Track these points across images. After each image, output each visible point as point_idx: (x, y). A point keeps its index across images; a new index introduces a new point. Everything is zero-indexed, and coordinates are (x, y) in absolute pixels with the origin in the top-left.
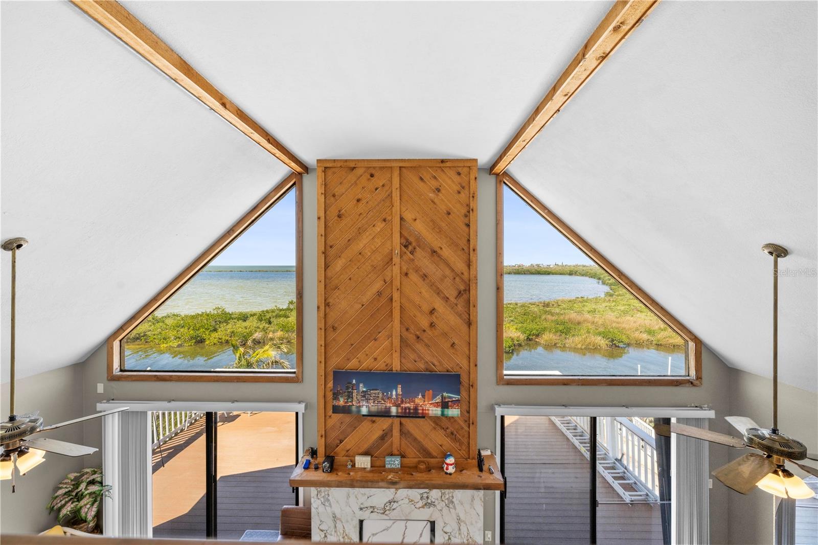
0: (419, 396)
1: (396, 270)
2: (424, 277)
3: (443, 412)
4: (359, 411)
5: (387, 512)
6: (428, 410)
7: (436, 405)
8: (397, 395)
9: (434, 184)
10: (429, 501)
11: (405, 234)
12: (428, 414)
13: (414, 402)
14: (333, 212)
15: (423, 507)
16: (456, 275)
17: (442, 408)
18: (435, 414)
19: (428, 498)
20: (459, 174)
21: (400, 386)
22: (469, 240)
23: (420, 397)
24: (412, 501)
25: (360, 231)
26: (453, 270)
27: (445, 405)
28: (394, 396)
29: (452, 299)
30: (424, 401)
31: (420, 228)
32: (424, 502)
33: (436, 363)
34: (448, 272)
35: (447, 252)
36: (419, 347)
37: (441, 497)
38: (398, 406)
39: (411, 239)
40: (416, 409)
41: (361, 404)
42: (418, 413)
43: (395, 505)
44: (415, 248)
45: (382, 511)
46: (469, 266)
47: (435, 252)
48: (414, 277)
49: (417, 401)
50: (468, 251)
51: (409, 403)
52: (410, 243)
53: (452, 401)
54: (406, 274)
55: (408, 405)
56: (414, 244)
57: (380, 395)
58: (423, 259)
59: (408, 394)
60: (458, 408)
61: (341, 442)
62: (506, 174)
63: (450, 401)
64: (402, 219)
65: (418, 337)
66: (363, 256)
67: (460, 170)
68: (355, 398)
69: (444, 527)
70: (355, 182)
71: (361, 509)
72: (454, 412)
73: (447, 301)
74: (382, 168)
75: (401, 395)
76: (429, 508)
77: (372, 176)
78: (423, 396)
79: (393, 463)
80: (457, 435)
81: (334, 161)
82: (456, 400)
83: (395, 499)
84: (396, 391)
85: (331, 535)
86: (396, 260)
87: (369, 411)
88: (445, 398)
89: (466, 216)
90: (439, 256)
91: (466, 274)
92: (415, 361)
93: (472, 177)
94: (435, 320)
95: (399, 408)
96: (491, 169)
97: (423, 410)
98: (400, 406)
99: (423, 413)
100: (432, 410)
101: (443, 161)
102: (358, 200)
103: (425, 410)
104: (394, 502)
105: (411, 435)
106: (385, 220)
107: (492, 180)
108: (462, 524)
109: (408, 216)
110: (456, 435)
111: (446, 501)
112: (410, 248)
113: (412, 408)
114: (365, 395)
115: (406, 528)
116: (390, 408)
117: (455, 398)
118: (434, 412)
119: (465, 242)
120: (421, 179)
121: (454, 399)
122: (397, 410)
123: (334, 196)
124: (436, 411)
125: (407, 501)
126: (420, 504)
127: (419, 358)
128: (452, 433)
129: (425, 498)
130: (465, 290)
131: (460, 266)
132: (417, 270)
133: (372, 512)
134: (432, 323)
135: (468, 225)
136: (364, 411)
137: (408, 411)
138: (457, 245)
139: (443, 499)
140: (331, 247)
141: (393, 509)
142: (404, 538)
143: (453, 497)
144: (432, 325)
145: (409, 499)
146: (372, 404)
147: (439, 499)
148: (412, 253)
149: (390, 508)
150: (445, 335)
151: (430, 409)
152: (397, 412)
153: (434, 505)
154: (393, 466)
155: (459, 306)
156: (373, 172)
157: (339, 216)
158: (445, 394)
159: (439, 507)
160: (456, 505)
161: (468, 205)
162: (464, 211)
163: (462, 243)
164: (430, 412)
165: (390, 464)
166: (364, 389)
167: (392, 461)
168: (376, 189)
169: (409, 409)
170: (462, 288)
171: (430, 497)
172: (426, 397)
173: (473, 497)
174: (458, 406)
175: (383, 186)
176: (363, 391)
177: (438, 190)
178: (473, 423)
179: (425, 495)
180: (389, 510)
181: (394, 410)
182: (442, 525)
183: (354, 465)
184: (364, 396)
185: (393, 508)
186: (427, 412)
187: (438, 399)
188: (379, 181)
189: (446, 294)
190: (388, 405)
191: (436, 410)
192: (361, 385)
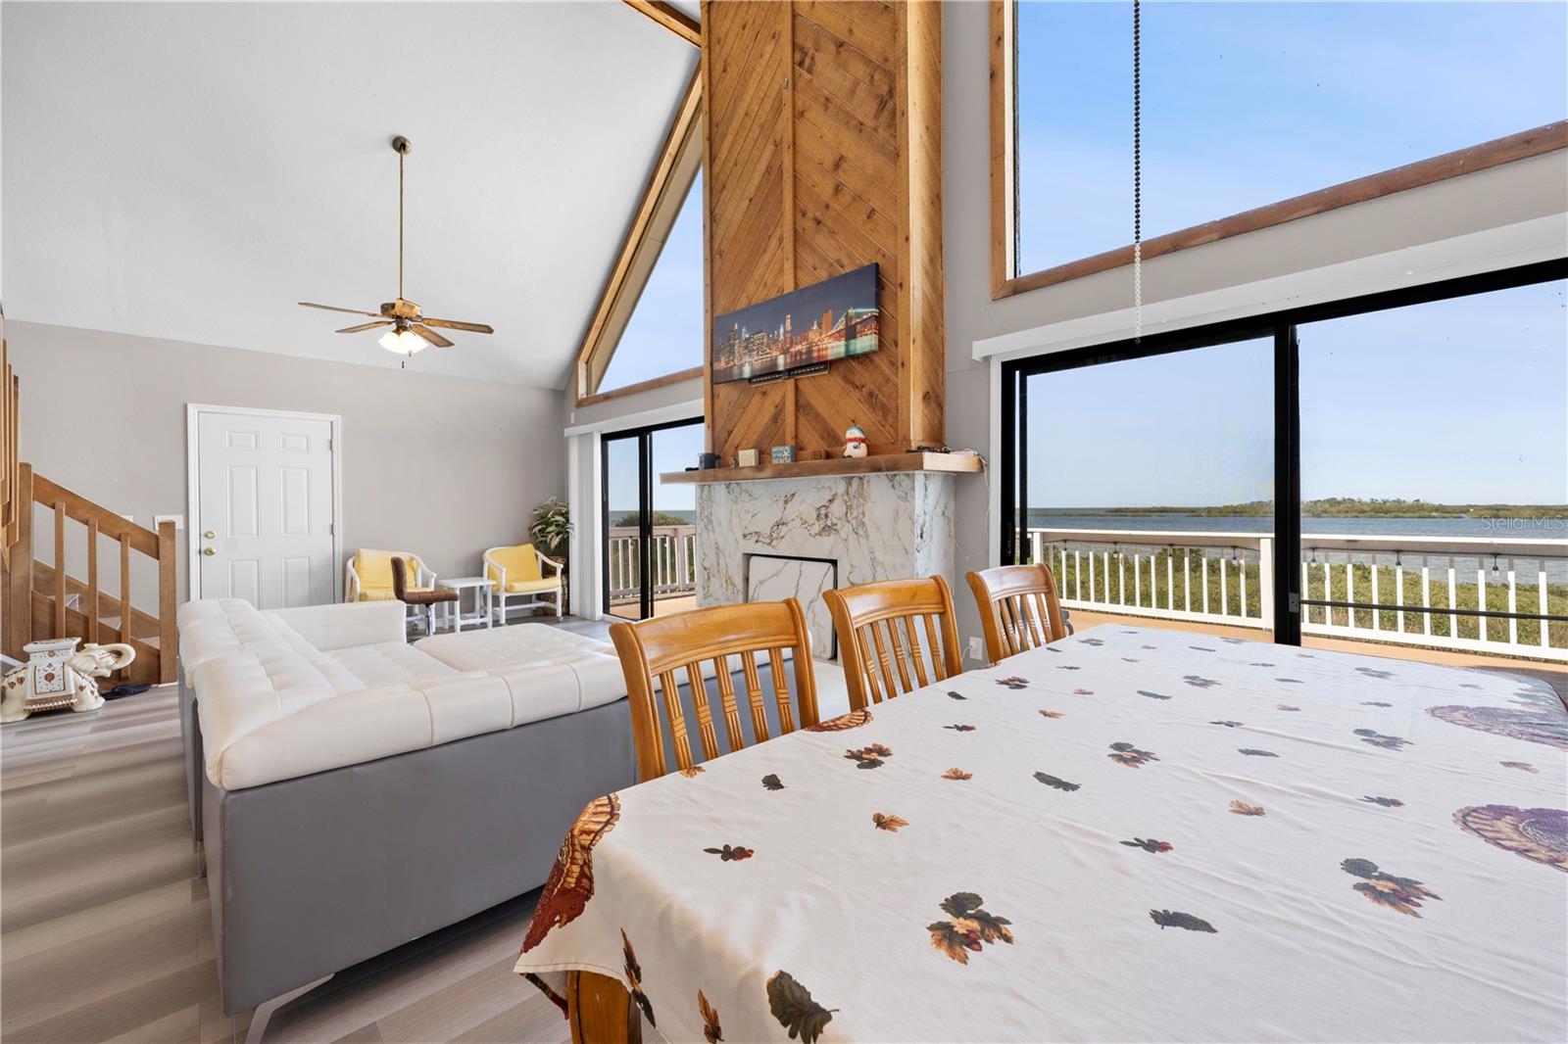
0: (813, 325)
1: (787, 113)
2: (827, 102)
3: (847, 346)
4: (741, 372)
5: (774, 543)
6: (826, 349)
7: (837, 336)
8: (785, 332)
10: (829, 523)
11: (799, 40)
12: (826, 356)
13: (806, 339)
14: (718, 68)
15: (820, 534)
16: (875, 67)
17: (846, 340)
18: (837, 354)
19: (827, 516)
21: (789, 316)
23: (815, 327)
24: (806, 522)
25: (746, 78)
26: (869, 62)
27: (851, 333)
28: (782, 337)
29: (870, 122)
30: (821, 334)
31: (822, 14)
32: (822, 523)
33: (845, 261)
34: (861, 70)
35: (861, 32)
36: (822, 241)
37: (846, 514)
38: (785, 352)
39: (808, 44)
40: (809, 351)
41: (744, 360)
42: (812, 358)
43: (784, 529)
44: (813, 58)
45: (768, 541)
46: (894, 35)
47: (841, 45)
48: (812, 112)
49: (813, 336)
51: (801, 343)
52: (807, 53)
53: (861, 322)
54: (803, 113)
55: (799, 347)
56: (811, 50)
57: (765, 340)
58: (825, 72)
59: (800, 329)
60: (871, 334)
61: (730, 435)
63: (857, 323)
64: (794, 15)
65: (819, 222)
66: (750, 116)
68: (737, 354)
69: (850, 573)
71: (745, 536)
72: (865, 342)
73: (861, 131)
75: (791, 331)
76: (829, 535)
78: (820, 325)
79: (780, 455)
80: (880, 396)
82: (869, 318)
83: (784, 520)
84: (784, 328)
85: (714, 576)
87: (752, 371)
88: (851, 319)
90: (848, 48)
91: (890, 54)
92: (815, 269)
94: (842, 177)
95: (788, 356)
97: (819, 350)
98: (788, 352)
99: (819, 356)
100: (833, 347)
103: (823, 349)
104: (783, 524)
105: (812, 408)
106: (774, 36)
108: (879, 568)
110: (877, 395)
111: (854, 522)
112: (806, 62)
113: (804, 351)
114: (748, 346)
115: (800, 575)
116: (776, 359)
117: (866, 313)
118: (835, 351)
121: (865, 317)
122: (786, 358)
124: (835, 349)
125: (798, 523)
126: (816, 529)
127: (820, 261)
128: (871, 394)
129: (823, 516)
130: (890, 92)
132: (816, 97)
133: (757, 541)
134: (838, 186)
136: (747, 372)
137: (798, 358)
139: (850, 519)
140: (716, 125)
141: (782, 538)
142: (797, 592)
143: (864, 513)
144: (838, 189)
145: (801, 519)
146: (756, 358)
147: (843, 519)
148: (810, 71)
149: (778, 534)
150: (857, 198)
151: (829, 345)
152: (785, 364)
153: (835, 530)
154: (781, 461)
155: (880, 130)
157: (725, 70)
158: (851, 311)
159: (843, 535)
160: (869, 529)
164: (829, 352)
165: (777, 457)
166: (747, 336)
167: (779, 452)
169: (800, 353)
170: (884, 90)
171: (830, 516)
172: (824, 328)
173: (897, 514)
174: (871, 328)
176: (746, 339)
178: (903, 364)
179: (823, 511)
180: (777, 538)
181: (782, 363)
182: (848, 568)
183: (737, 464)
185: (781, 535)
186: (824, 353)
187: (841, 325)
189: (859, 117)
190: (775, 354)
191: (837, 347)
192: (744, 330)
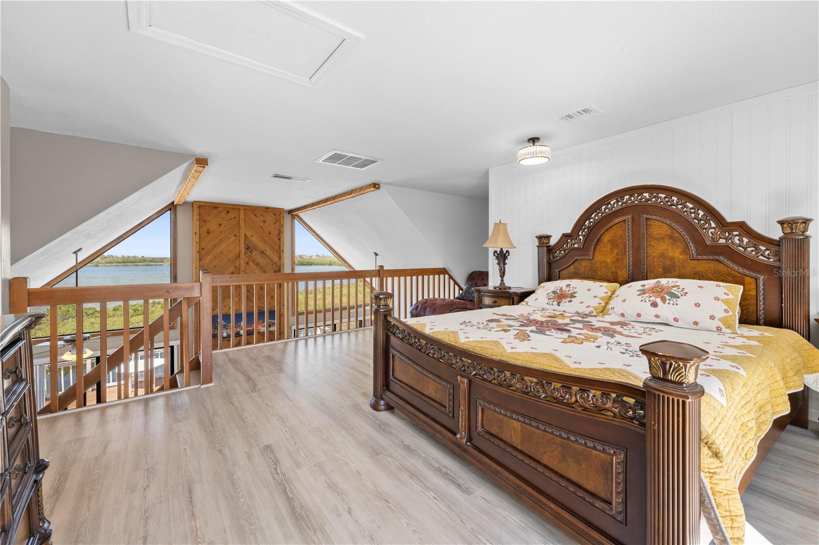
1: (242, 261)
2: (257, 264)
3: (268, 329)
4: (223, 335)
9: (262, 218)
11: (247, 243)
14: (205, 229)
16: (274, 263)
20: (275, 215)
22: (280, 247)
25: (221, 241)
26: (272, 261)
27: (269, 326)
31: (255, 240)
34: (269, 262)
35: (269, 252)
39: (250, 245)
41: (224, 331)
44: (252, 250)
46: (280, 259)
47: (263, 252)
48: (251, 264)
50: (279, 252)
52: (250, 248)
53: (272, 324)
54: (248, 263)
55: (250, 328)
56: (252, 248)
58: (256, 256)
62: (297, 215)
64: (245, 235)
66: (223, 254)
67: (275, 213)
70: (218, 215)
72: (273, 328)
74: (233, 209)
75: (247, 324)
77: (228, 212)
81: (206, 202)
86: (242, 255)
87: (229, 335)
88: (269, 322)
89: (278, 235)
90: (265, 254)
91: (278, 263)
93: (282, 217)
96: (290, 212)
101: (267, 208)
102: (220, 225)
103: (259, 329)
106: (235, 235)
107: (289, 216)
109: (249, 234)
112: (250, 250)
116: (239, 331)
119: (278, 247)
120: (256, 216)
123: (205, 221)
130: (278, 270)
131: (276, 259)
132: (253, 261)
135: (279, 239)
136: (226, 335)
138: (274, 249)
140: (203, 249)
148: (250, 253)
151: (262, 329)
156: (229, 210)
157: (208, 233)
161: (280, 230)
162: (277, 232)
163: (277, 248)
168: (231, 219)
169: (250, 330)
170: (277, 269)
175: (235, 218)
176: (224, 325)
177: (265, 222)
178: (282, 333)
184: (225, 327)
188: (233, 214)
190: (238, 330)
